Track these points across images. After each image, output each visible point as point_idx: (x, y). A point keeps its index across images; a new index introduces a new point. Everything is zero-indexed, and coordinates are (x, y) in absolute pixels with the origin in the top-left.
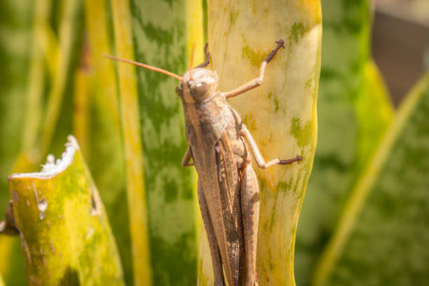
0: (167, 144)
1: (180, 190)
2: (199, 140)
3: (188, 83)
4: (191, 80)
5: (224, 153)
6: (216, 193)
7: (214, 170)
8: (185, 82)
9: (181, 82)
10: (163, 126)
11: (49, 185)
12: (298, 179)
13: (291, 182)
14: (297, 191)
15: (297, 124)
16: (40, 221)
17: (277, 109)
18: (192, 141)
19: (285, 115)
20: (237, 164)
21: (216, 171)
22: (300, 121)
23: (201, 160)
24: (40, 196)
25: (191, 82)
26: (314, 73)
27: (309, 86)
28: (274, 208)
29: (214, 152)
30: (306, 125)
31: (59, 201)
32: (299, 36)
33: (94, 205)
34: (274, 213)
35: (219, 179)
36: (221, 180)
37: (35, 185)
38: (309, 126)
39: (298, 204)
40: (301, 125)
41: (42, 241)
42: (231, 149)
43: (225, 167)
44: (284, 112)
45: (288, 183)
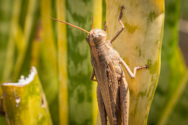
0: (80, 74)
1: (86, 97)
2: (98, 65)
3: (92, 35)
4: (94, 33)
5: (111, 72)
6: (107, 93)
7: (106, 80)
8: (91, 34)
9: (88, 35)
10: (79, 65)
11: (22, 90)
12: (150, 90)
13: (146, 92)
14: (149, 97)
15: (150, 62)
16: (16, 108)
17: (140, 55)
18: (95, 66)
19: (144, 58)
20: (118, 78)
21: (107, 81)
22: (152, 62)
23: (99, 75)
24: (17, 95)
25: (94, 35)
26: (160, 37)
27: (157, 44)
28: (136, 105)
29: (106, 71)
30: (155, 63)
31: (26, 98)
32: (153, 18)
33: (43, 102)
34: (136, 108)
35: (108, 85)
36: (109, 86)
37: (15, 89)
38: (156, 64)
39: (149, 103)
40: (152, 63)
41: (16, 118)
42: (114, 70)
43: (112, 80)
44: (144, 56)
45: (144, 92)
